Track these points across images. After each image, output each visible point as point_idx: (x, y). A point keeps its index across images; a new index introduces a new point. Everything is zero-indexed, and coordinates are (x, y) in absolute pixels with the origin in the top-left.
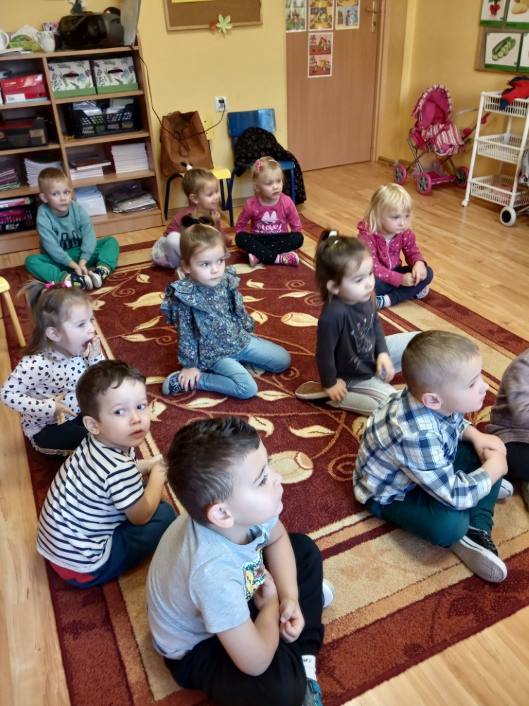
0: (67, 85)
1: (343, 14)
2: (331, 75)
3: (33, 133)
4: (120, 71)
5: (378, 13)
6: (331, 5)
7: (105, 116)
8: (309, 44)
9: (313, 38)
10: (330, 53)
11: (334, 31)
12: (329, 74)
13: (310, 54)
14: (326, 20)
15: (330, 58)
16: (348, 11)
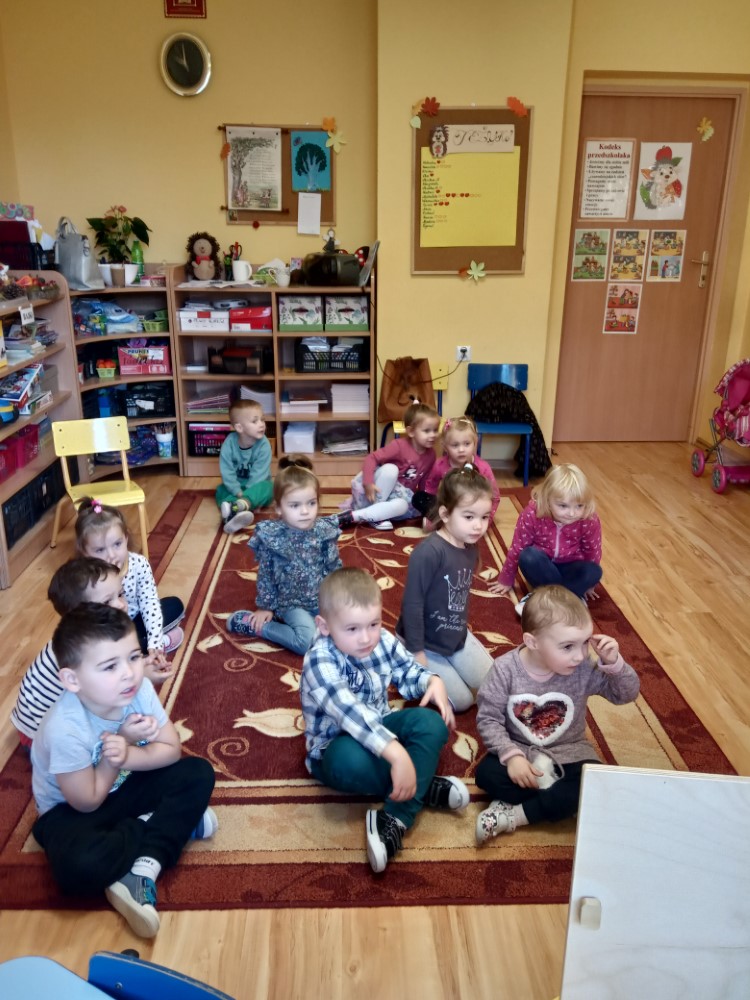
0: (295, 319)
1: (659, 264)
2: (635, 332)
3: (249, 362)
4: (352, 310)
5: (710, 265)
6: (642, 254)
7: (330, 353)
8: (608, 296)
9: (615, 289)
10: (636, 307)
11: (644, 283)
12: (633, 331)
13: (609, 307)
14: (634, 270)
15: (636, 313)
16: (666, 262)
